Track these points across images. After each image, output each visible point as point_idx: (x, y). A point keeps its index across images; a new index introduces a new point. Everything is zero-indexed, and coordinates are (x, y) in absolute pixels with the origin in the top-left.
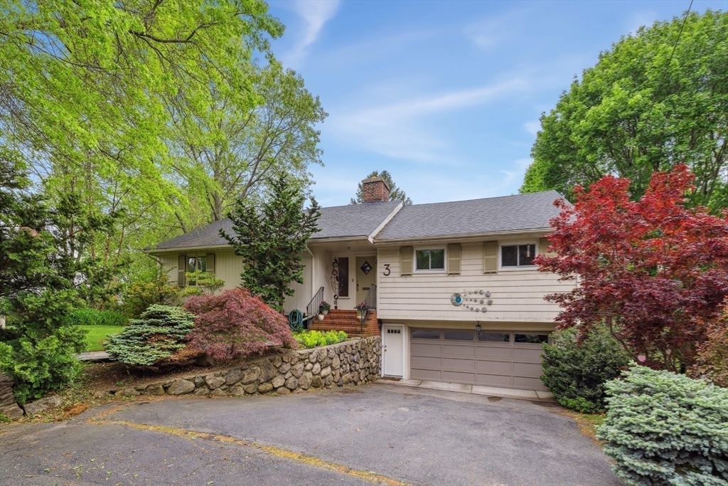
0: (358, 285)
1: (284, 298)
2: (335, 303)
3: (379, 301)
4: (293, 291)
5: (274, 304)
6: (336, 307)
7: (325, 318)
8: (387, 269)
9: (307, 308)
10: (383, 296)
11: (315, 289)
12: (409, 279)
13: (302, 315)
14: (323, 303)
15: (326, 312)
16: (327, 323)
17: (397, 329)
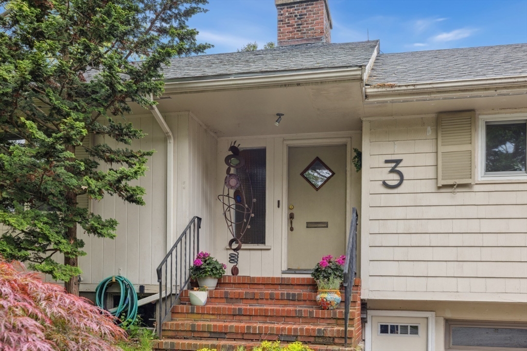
0: (291, 217)
1: (81, 244)
2: (233, 259)
3: (366, 253)
4: (112, 224)
5: (48, 260)
6: (235, 271)
7: (210, 298)
8: (393, 171)
9: (159, 272)
10: (378, 240)
11: (177, 223)
12: (461, 197)
13: (136, 290)
14: (204, 257)
15: (211, 283)
16: (218, 313)
17: (409, 323)
